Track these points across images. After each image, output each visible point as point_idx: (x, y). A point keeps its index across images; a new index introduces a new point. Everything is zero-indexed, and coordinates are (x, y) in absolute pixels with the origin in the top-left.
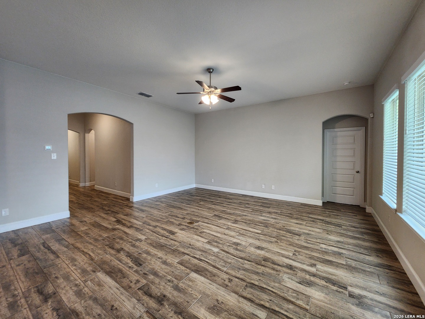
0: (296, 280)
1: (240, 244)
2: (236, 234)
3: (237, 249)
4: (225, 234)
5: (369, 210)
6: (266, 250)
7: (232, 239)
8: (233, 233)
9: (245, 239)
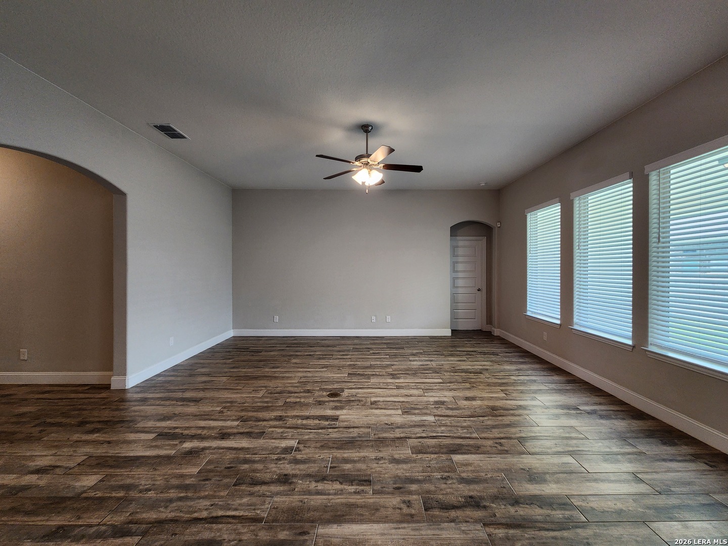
5: (497, 332)
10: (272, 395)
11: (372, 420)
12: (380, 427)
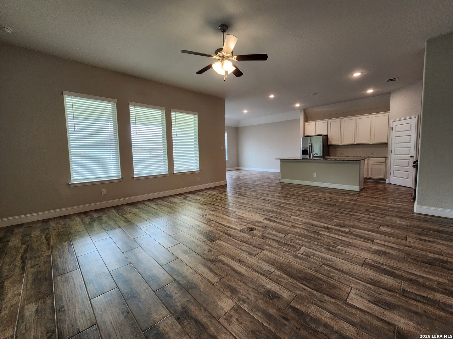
10: (293, 244)
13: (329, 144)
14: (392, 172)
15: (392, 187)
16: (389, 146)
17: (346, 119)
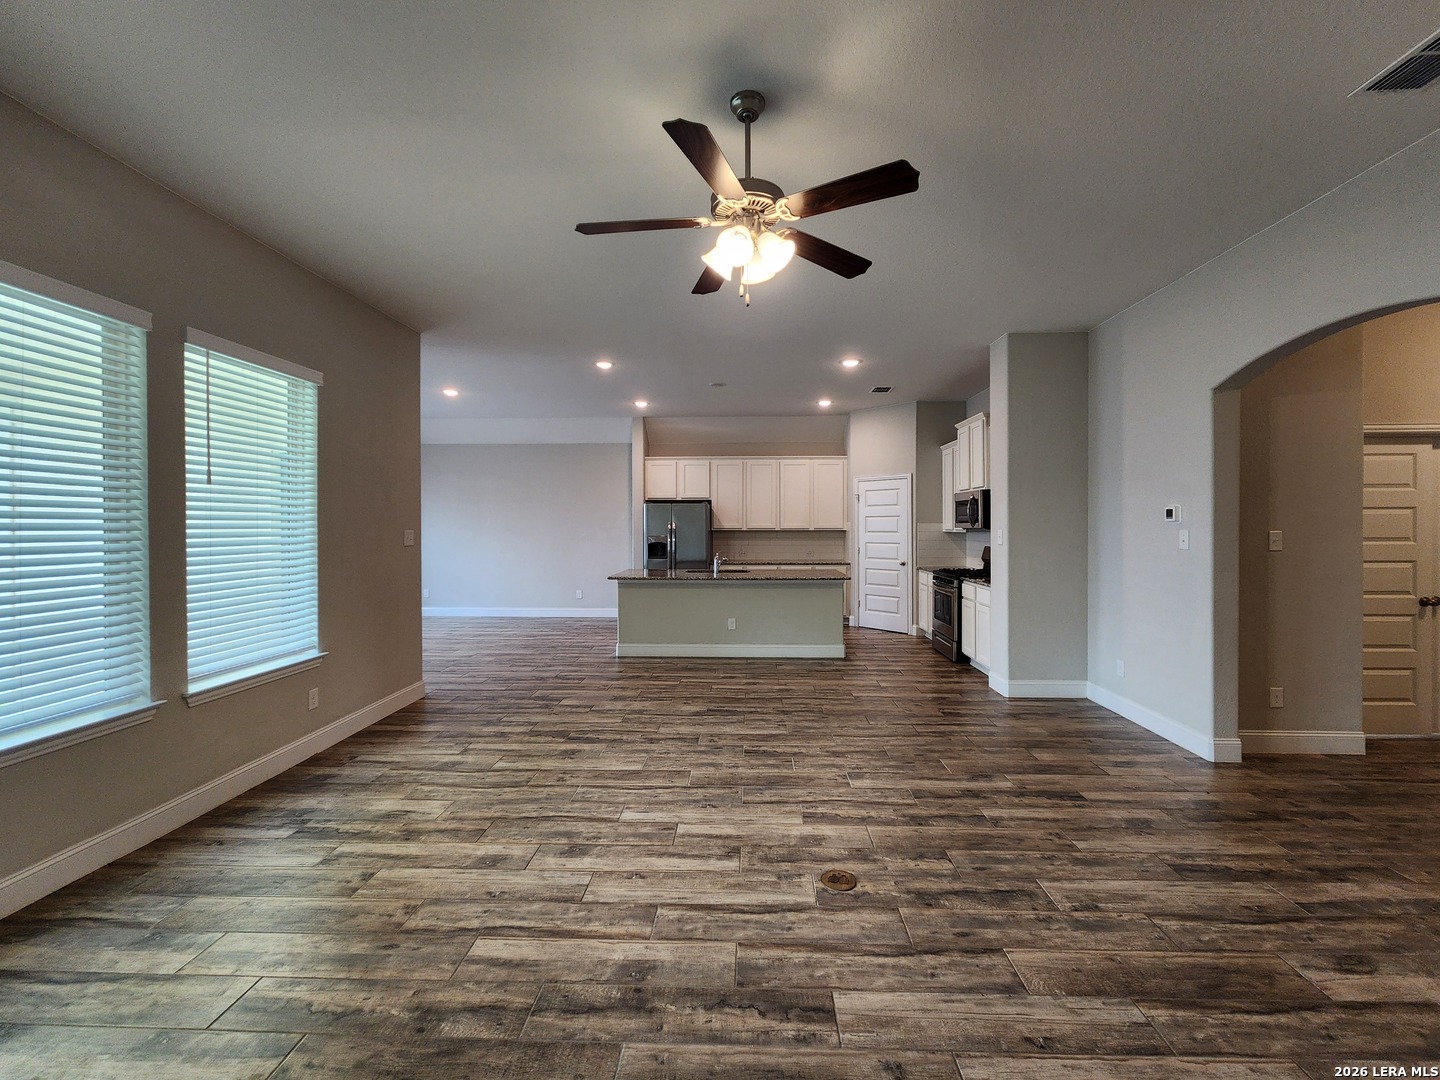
0: (413, 815)
1: (563, 854)
2: (593, 893)
3: (568, 835)
4: (642, 877)
6: (469, 862)
7: (601, 864)
8: (611, 891)
9: (551, 881)
11: (739, 814)
12: (726, 803)
13: (716, 526)
14: (862, 599)
15: (870, 635)
16: (850, 536)
17: (754, 462)
